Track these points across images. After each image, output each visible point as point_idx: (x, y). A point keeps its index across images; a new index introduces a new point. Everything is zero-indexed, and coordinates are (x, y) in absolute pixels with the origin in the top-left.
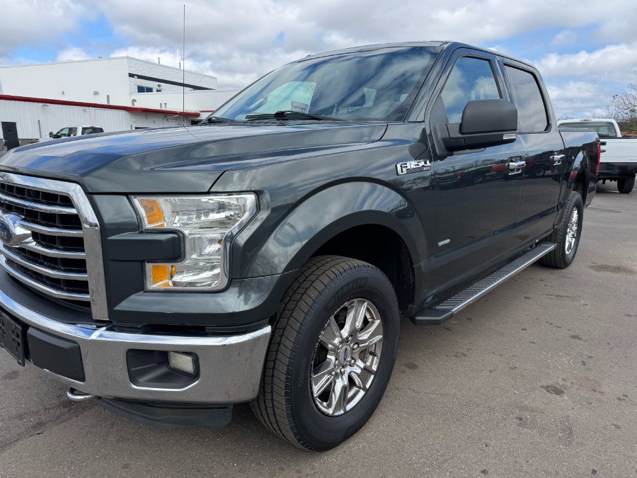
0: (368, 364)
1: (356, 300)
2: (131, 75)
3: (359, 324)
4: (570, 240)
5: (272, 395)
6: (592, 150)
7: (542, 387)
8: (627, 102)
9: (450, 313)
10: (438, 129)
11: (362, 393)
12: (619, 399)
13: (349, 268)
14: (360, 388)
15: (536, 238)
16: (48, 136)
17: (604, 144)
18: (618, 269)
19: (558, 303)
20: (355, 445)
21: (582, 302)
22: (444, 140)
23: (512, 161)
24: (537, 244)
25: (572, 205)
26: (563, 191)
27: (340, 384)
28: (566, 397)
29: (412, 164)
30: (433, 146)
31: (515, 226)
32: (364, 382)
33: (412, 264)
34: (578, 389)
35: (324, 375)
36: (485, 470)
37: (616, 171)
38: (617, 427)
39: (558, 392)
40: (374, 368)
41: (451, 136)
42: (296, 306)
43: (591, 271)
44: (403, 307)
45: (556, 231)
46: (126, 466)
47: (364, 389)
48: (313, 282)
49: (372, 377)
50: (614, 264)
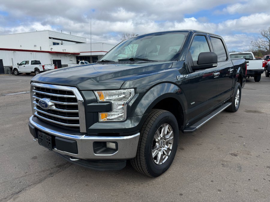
0: (169, 147)
1: (165, 124)
2: (50, 38)
3: (166, 133)
4: (236, 101)
5: (140, 157)
6: (244, 66)
7: (229, 154)
8: (257, 44)
9: (196, 129)
10: (189, 63)
11: (167, 157)
12: (257, 157)
13: (163, 113)
14: (166, 155)
15: (224, 101)
16: (17, 65)
17: (248, 62)
18: (255, 112)
19: (233, 125)
20: (166, 175)
21: (242, 124)
22: (192, 67)
23: (215, 73)
24: (224, 103)
25: (237, 87)
26: (234, 82)
27: (160, 154)
28: (238, 157)
29: (182, 76)
30: (188, 69)
31: (216, 96)
32: (168, 153)
33: (182, 111)
34: (242, 154)
35: (155, 150)
36: (212, 181)
37: (253, 73)
38: (257, 166)
39: (236, 155)
40: (171, 148)
41: (194, 65)
42: (146, 126)
43: (245, 113)
44: (180, 127)
45: (231, 98)
46: (87, 185)
47: (168, 156)
48: (151, 118)
49: (170, 151)
50: (254, 110)
